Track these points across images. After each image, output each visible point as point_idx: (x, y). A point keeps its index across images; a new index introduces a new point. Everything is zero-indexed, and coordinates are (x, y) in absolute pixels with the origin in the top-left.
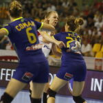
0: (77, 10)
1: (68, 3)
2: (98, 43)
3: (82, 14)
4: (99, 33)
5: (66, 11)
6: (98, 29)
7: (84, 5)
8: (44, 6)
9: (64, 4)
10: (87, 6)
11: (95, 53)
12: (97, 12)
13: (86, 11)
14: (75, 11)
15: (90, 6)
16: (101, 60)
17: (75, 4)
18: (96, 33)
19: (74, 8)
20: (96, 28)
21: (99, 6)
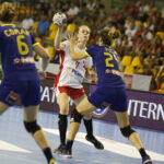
0: (105, 13)
1: (94, 5)
2: (128, 55)
3: (110, 19)
4: (130, 43)
5: (91, 14)
6: (129, 38)
7: (113, 7)
8: (64, 7)
9: (88, 6)
10: (117, 9)
11: (124, 67)
12: (129, 18)
13: (115, 16)
14: (102, 15)
15: (121, 9)
16: (131, 76)
17: (102, 6)
18: (127, 43)
19: (101, 11)
20: (127, 37)
21: (131, 10)
